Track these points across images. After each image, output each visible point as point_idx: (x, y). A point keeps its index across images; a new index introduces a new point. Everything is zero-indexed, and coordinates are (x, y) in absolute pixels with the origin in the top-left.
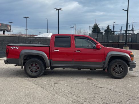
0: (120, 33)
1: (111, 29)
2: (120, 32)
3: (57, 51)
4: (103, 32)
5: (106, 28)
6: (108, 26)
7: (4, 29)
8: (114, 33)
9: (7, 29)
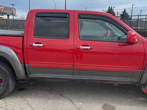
0: (139, 18)
1: (127, 14)
2: (140, 16)
3: (38, 46)
4: (118, 17)
5: (122, 12)
6: (125, 9)
7: (8, 12)
8: (131, 19)
9: (11, 13)
